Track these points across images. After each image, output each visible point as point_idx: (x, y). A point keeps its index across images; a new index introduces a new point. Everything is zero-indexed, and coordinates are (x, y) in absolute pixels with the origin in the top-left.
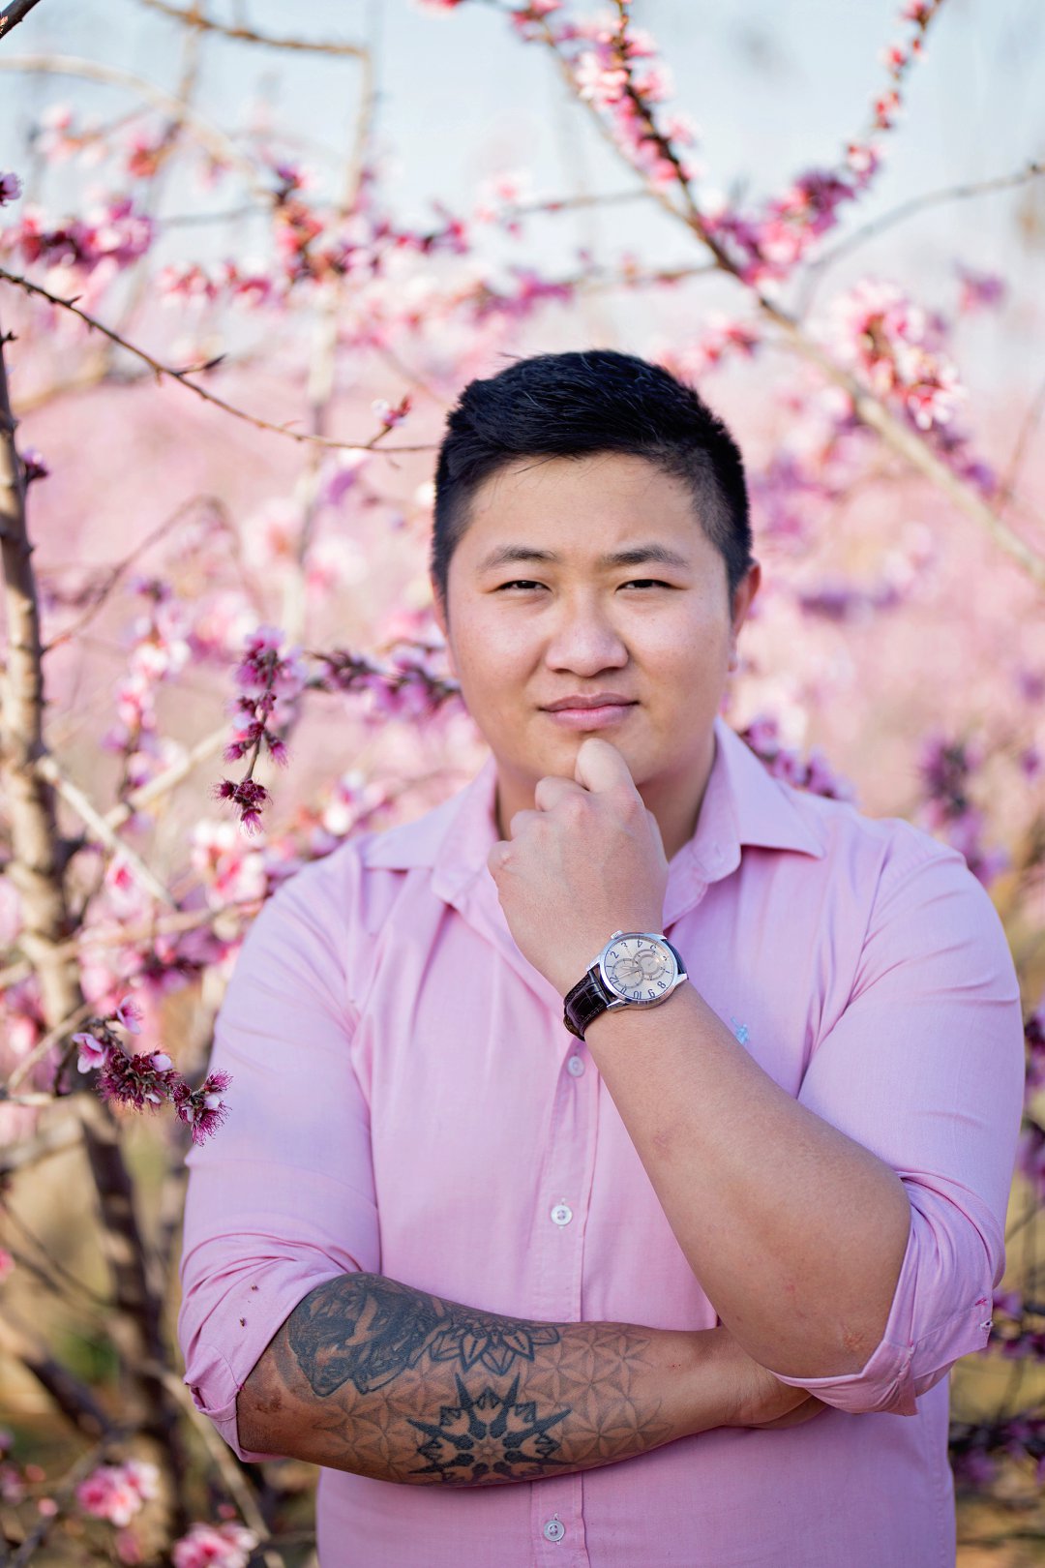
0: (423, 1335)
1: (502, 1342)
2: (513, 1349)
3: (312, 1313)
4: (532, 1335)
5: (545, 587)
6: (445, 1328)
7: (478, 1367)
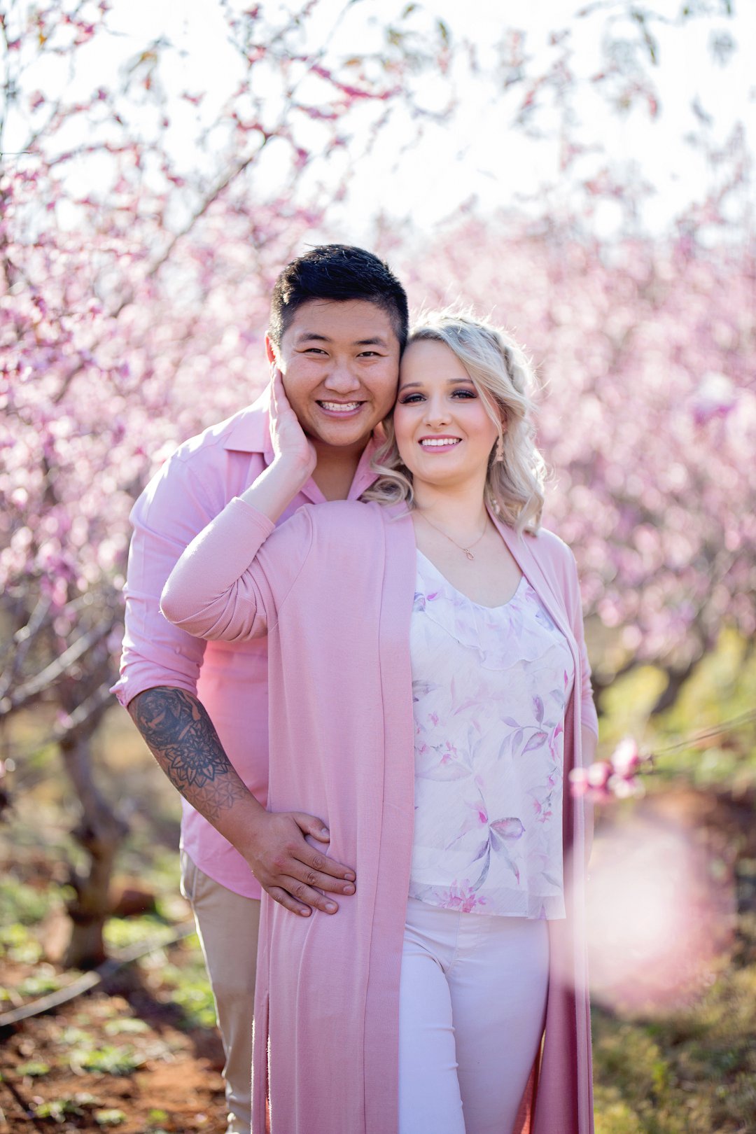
0: (167, 743)
1: (202, 772)
2: (187, 776)
3: (147, 701)
4: (197, 776)
5: (326, 353)
6: (175, 746)
7: (175, 770)
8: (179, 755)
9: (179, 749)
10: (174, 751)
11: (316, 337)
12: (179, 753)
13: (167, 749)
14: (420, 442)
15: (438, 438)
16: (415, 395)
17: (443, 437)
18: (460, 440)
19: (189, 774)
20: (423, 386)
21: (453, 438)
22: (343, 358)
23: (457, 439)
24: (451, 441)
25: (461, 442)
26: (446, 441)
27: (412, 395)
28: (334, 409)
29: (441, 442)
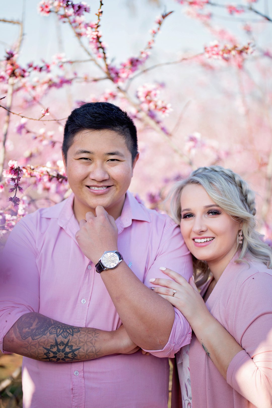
0: (48, 328)
1: (66, 331)
2: (69, 333)
3: (23, 320)
4: (73, 330)
5: (90, 160)
6: (53, 326)
7: (60, 336)
8: (58, 329)
9: (56, 326)
10: (54, 329)
11: (85, 152)
12: (57, 328)
13: (50, 330)
14: (194, 239)
15: (201, 238)
16: (189, 214)
17: (204, 238)
18: (214, 238)
19: (69, 331)
20: (191, 210)
21: (210, 237)
22: (98, 162)
23: (212, 238)
24: (208, 239)
25: (214, 239)
26: (205, 240)
27: (188, 214)
28: (95, 189)
29: (203, 240)
